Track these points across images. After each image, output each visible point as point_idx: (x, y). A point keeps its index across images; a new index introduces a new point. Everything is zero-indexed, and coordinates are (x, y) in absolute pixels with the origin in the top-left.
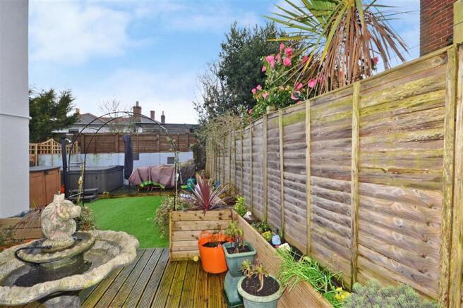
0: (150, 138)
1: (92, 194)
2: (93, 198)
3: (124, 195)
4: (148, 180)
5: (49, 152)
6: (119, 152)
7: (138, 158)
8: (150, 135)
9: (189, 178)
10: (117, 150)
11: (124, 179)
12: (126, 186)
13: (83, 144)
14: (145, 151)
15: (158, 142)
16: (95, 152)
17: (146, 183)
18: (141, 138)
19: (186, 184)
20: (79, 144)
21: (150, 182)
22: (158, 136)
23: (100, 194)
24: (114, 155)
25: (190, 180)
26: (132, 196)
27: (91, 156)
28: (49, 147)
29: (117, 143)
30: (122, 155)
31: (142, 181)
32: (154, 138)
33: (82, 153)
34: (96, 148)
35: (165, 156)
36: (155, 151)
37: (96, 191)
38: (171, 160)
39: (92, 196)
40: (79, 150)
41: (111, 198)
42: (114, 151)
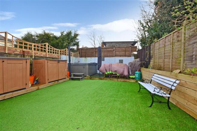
0: (110, 49)
1: (82, 76)
2: (82, 78)
3: (97, 78)
4: (110, 71)
5: (66, 54)
6: (95, 57)
7: (104, 60)
8: (110, 48)
9: (136, 71)
10: (94, 56)
11: (97, 70)
12: (98, 74)
13: (80, 53)
14: (107, 56)
15: (114, 52)
16: (85, 57)
17: (108, 73)
18: (105, 50)
19: (134, 75)
20: (79, 53)
21: (111, 72)
22: (114, 48)
23: (85, 76)
24: (93, 58)
25: (137, 72)
26: (101, 79)
27: (83, 59)
28: (66, 52)
29: (94, 52)
30: (97, 58)
31: (106, 71)
32: (112, 50)
33: (80, 57)
34: (85, 55)
35: (118, 59)
36: (112, 56)
37: (83, 75)
38: (121, 61)
39: (81, 77)
40: (79, 56)
41: (90, 79)
42: (93, 56)
